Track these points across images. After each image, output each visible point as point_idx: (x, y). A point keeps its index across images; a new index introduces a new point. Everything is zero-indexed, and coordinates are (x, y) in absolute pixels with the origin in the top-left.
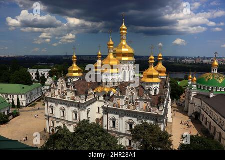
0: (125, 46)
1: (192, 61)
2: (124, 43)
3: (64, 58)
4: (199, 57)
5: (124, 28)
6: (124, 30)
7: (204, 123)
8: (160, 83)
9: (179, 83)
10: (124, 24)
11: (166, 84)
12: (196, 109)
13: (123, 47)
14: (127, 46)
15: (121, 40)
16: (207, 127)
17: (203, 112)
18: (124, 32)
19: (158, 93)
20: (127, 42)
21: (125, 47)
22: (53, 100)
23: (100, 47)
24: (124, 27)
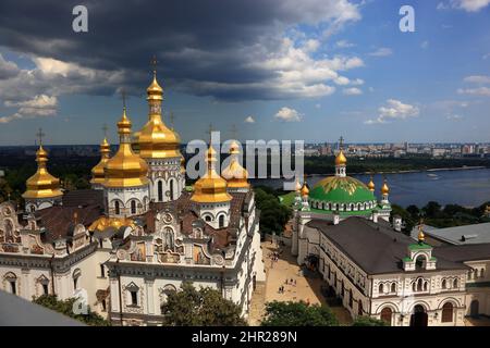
0: (158, 127)
1: (314, 151)
2: (157, 121)
3: (27, 152)
4: (326, 144)
5: (155, 89)
6: (156, 93)
7: (325, 275)
8: (232, 203)
9: (281, 199)
10: (155, 82)
11: (244, 205)
12: (311, 250)
13: (156, 129)
14: (163, 127)
15: (151, 114)
16: (331, 282)
17: (323, 254)
18: (156, 97)
19: (226, 224)
20: (162, 120)
21: (160, 130)
23: (105, 129)
24: (156, 87)
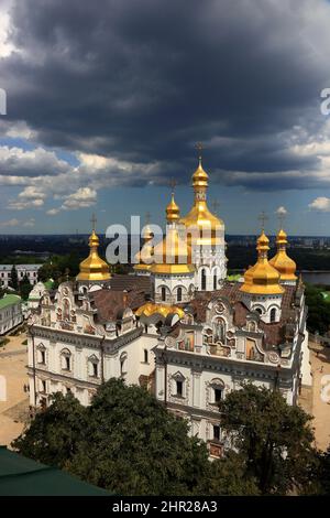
0: (203, 214)
2: (202, 207)
3: (71, 240)
5: (200, 175)
6: (201, 179)
8: (283, 296)
9: (325, 296)
10: (200, 167)
11: (295, 298)
13: (200, 216)
14: (208, 214)
15: (195, 202)
18: (201, 183)
19: (277, 319)
20: (208, 206)
21: (205, 216)
22: (45, 333)
23: (149, 216)
24: (201, 173)
